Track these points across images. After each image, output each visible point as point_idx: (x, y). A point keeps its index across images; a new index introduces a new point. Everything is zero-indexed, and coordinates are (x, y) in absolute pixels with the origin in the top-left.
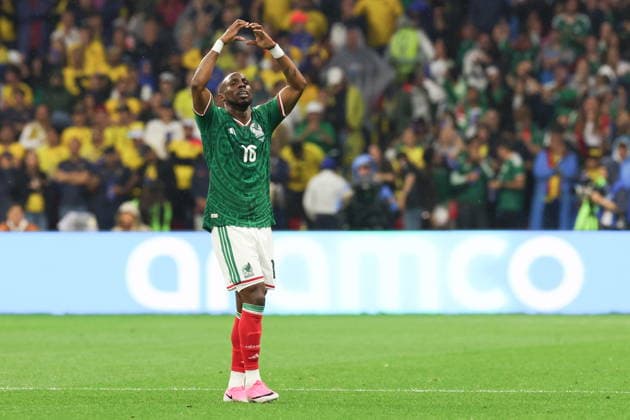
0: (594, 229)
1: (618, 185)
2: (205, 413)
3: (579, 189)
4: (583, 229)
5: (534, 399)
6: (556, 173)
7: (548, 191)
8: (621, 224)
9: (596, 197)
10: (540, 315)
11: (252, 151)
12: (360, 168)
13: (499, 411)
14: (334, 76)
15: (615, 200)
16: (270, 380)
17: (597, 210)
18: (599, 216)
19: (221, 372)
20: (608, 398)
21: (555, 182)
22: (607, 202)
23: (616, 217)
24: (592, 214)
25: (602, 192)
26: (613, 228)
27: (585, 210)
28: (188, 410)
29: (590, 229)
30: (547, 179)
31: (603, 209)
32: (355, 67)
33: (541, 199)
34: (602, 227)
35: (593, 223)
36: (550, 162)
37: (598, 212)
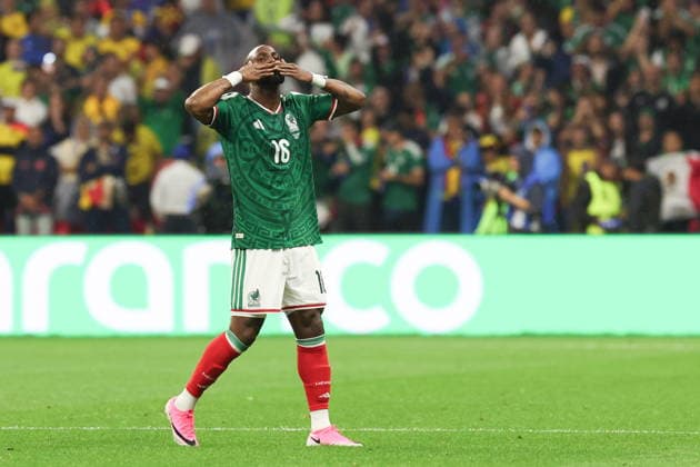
0: (503, 233)
1: (531, 179)
2: (29, 457)
3: (485, 184)
4: (488, 233)
5: (430, 438)
6: (454, 164)
7: (445, 186)
8: (535, 226)
9: (505, 193)
10: (436, 337)
11: (285, 150)
12: (216, 158)
13: (388, 454)
14: (188, 45)
15: (528, 197)
16: (109, 417)
17: (506, 209)
18: (509, 217)
19: (49, 407)
20: (520, 437)
21: (454, 176)
22: (518, 199)
23: (530, 218)
24: (499, 214)
25: (513, 188)
26: (525, 231)
27: (491, 209)
28: (9, 453)
29: (499, 234)
30: (444, 172)
31: (513, 208)
32: (214, 34)
33: (437, 197)
34: (512, 231)
35: (501, 224)
36: (447, 150)
37: (507, 211)
